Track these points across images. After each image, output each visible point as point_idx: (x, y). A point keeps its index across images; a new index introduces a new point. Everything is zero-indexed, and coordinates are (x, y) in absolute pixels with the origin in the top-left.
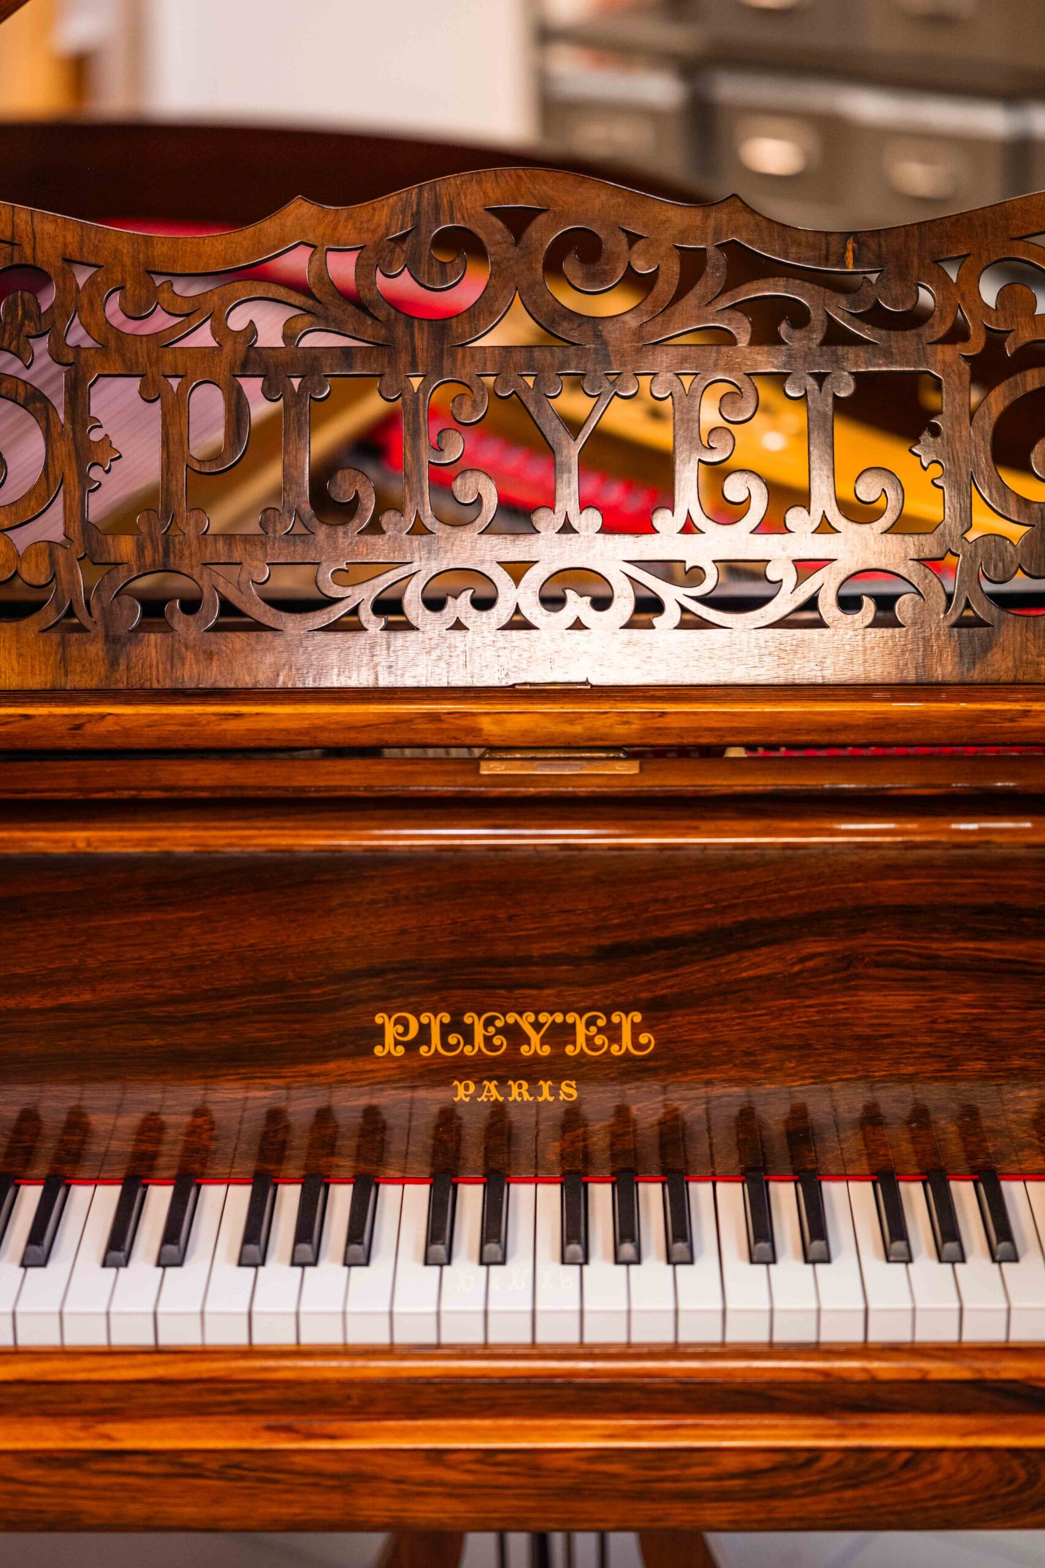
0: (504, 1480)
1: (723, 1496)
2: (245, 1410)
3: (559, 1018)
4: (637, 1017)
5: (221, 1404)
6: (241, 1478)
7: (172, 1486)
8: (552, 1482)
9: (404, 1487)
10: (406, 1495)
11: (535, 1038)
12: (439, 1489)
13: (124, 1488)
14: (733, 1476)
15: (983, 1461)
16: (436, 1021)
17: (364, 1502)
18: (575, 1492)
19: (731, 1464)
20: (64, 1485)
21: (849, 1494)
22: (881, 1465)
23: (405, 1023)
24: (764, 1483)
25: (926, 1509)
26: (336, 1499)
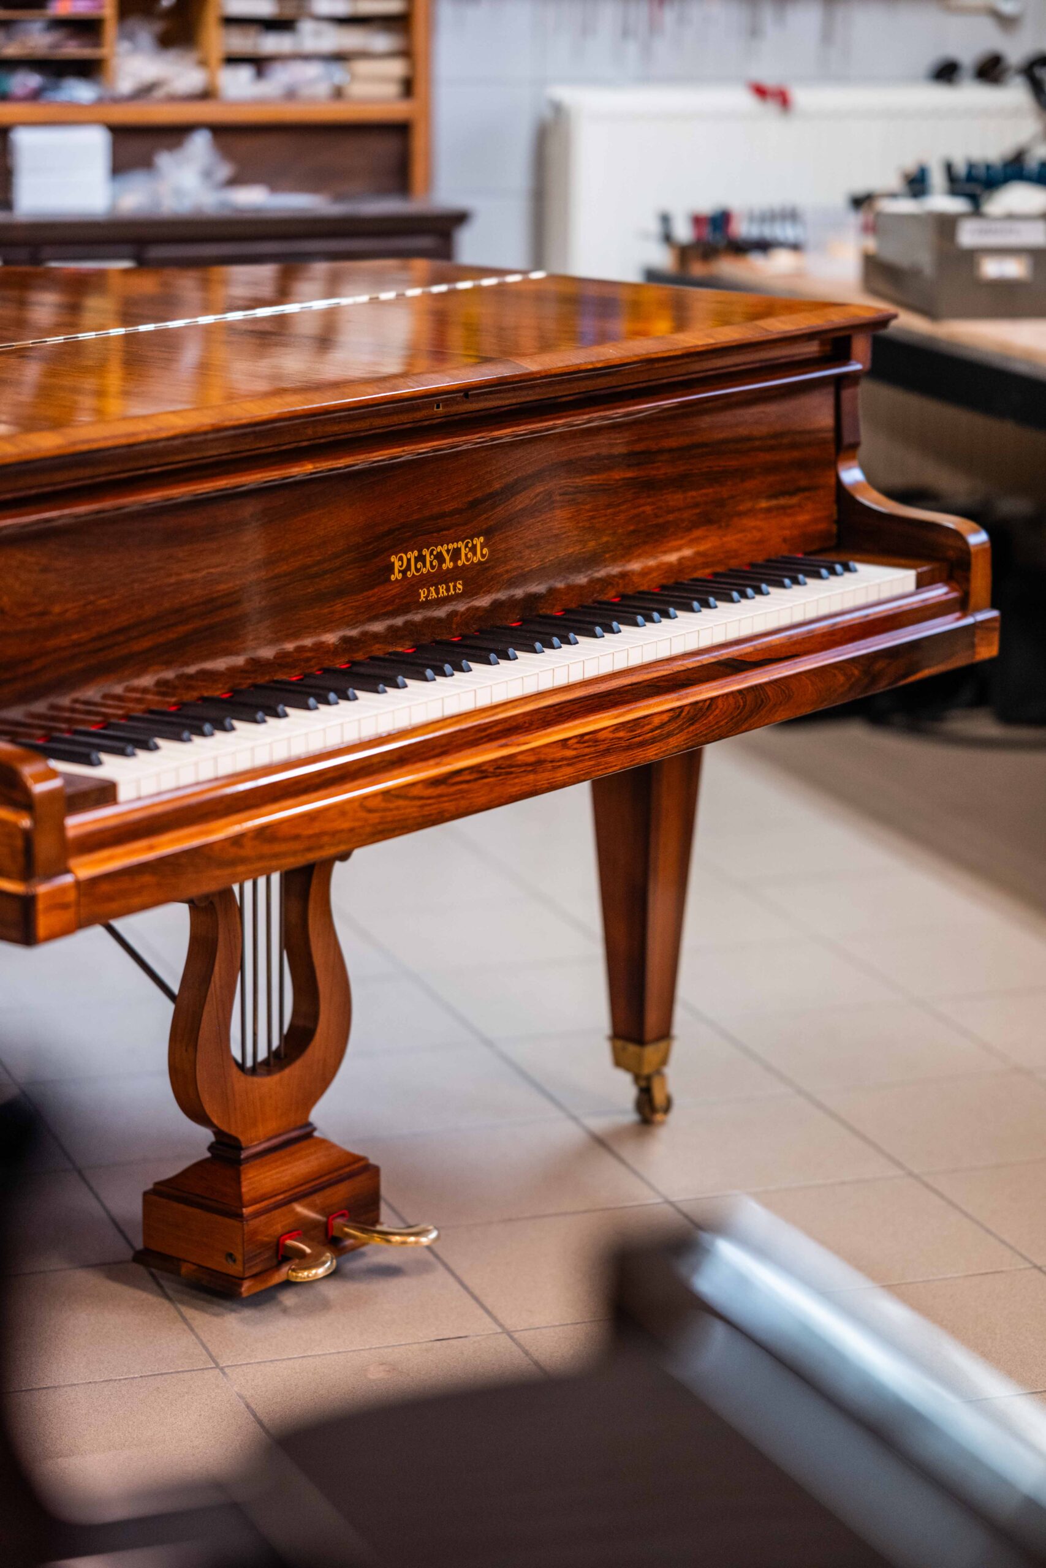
0: (587, 750)
2: (490, 739)
3: (455, 545)
4: (482, 539)
5: (482, 738)
6: (500, 774)
8: (602, 747)
9: (554, 764)
11: (447, 558)
12: (565, 762)
13: (461, 791)
16: (413, 555)
19: (656, 721)
20: (440, 796)
21: (692, 728)
23: (401, 559)
25: (713, 731)
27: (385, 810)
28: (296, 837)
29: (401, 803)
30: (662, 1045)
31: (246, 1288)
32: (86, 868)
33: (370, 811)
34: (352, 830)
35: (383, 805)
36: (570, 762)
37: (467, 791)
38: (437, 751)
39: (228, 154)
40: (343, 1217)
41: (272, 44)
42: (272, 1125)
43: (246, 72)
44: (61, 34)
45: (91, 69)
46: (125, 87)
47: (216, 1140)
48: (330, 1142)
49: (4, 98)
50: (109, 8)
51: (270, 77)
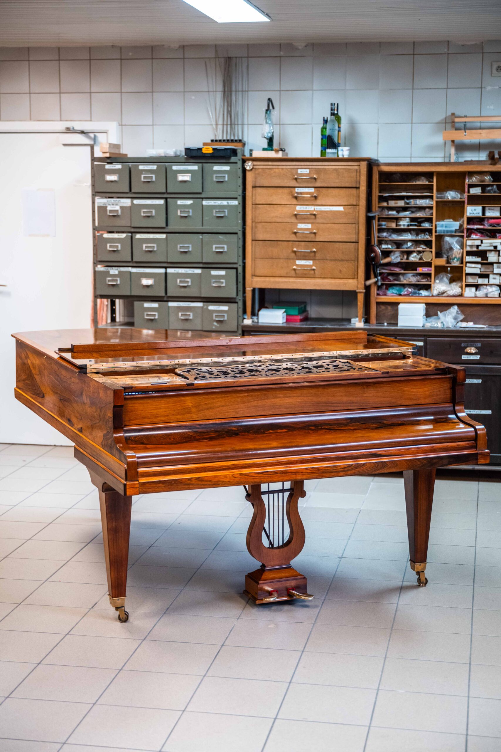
1: (341, 471)
2: (281, 465)
7: (274, 476)
8: (321, 471)
10: (303, 474)
13: (268, 476)
14: (342, 468)
15: (372, 464)
17: (297, 476)
18: (323, 472)
19: (342, 467)
20: (260, 477)
22: (360, 465)
24: (346, 469)
26: (294, 476)
27: (241, 478)
28: (210, 481)
29: (246, 477)
30: (423, 564)
31: (258, 602)
32: (142, 480)
33: (235, 478)
34: (229, 481)
35: (240, 477)
36: (309, 473)
37: (271, 477)
39: (463, 312)
40: (293, 590)
41: (480, 281)
42: (277, 562)
43: (474, 289)
44: (419, 277)
45: (428, 287)
46: (435, 292)
47: (261, 564)
48: (295, 570)
49: (400, 295)
50: (432, 270)
51: (480, 290)
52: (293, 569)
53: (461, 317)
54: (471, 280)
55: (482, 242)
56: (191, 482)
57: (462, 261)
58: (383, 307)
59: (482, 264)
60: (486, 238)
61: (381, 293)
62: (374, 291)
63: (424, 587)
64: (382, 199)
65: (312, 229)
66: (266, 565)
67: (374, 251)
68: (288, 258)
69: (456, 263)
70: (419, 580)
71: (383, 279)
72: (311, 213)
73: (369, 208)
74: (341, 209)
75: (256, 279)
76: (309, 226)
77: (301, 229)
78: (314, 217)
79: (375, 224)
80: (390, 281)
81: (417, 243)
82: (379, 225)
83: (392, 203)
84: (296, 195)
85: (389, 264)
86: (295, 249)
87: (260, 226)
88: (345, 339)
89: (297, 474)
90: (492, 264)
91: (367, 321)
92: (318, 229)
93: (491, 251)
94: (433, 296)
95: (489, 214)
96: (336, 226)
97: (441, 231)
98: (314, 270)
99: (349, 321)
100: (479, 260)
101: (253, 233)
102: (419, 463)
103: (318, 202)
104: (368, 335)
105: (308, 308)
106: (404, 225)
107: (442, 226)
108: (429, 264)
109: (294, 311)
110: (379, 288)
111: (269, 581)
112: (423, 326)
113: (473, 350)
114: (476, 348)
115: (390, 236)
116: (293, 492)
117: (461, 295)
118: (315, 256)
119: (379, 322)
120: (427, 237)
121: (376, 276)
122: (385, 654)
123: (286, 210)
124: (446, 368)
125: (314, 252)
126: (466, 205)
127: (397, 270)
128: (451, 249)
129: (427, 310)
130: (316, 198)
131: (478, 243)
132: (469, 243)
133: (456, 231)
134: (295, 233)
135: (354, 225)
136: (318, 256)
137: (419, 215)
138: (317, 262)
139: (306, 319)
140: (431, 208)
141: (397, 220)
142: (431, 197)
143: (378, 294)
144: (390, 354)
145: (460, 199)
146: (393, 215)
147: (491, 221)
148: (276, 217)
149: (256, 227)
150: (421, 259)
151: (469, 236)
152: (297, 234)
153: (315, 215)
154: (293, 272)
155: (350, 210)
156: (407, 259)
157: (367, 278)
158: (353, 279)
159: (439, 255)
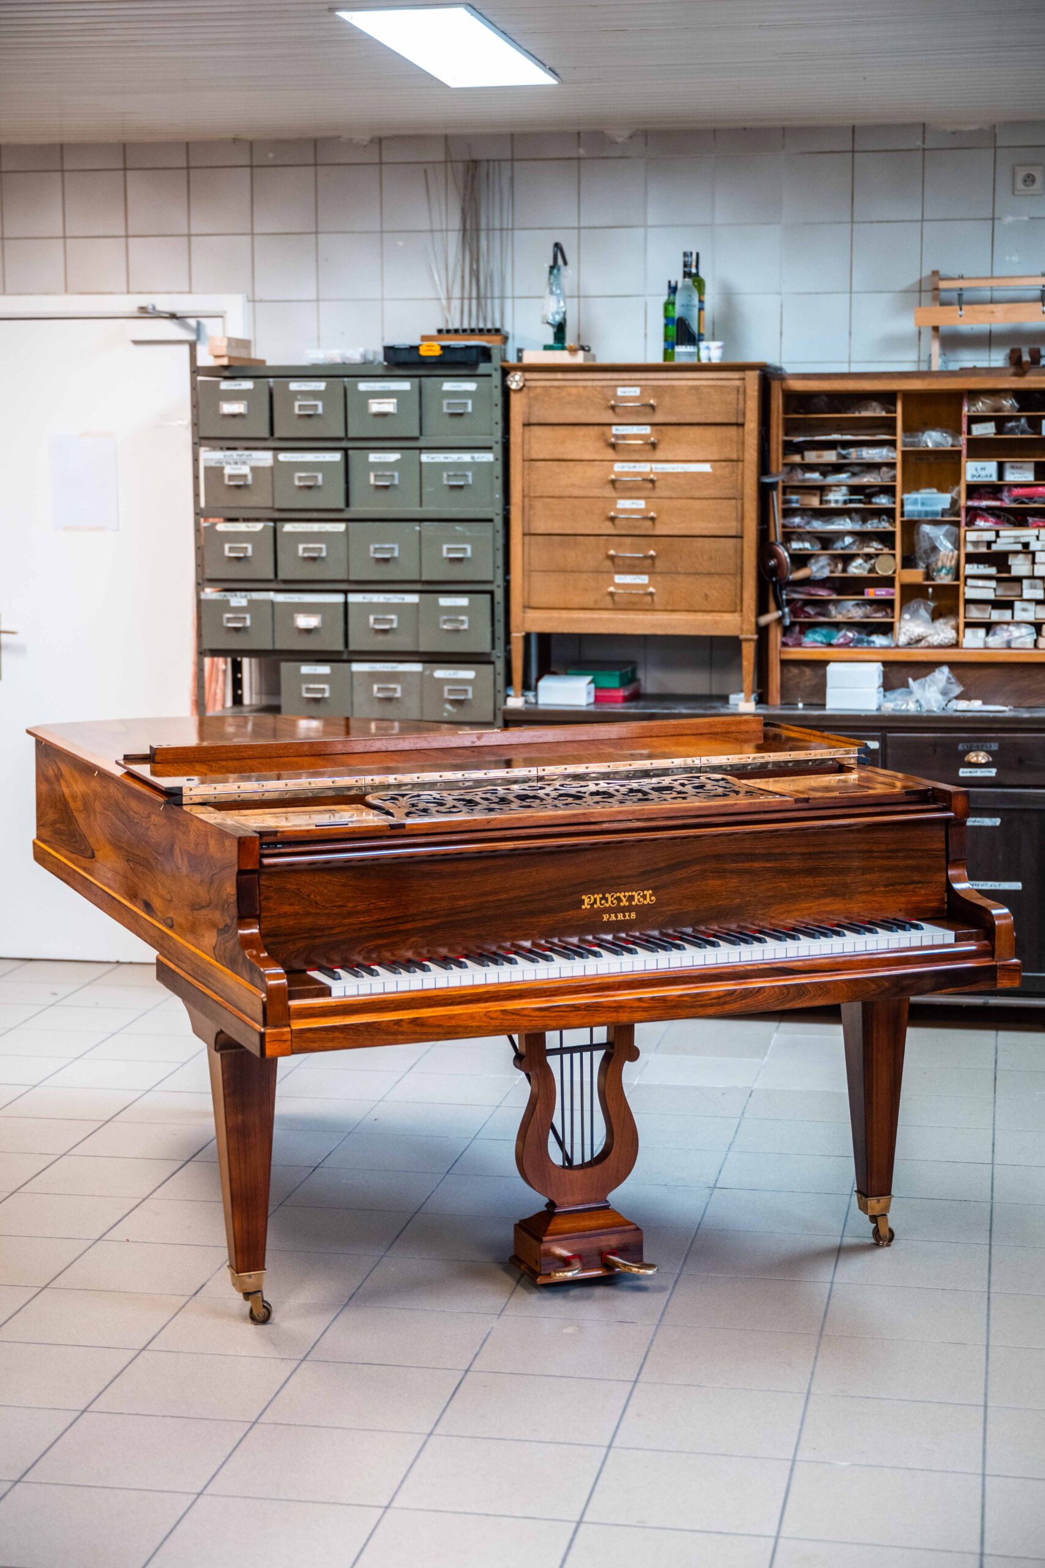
0: (657, 1005)
2: (588, 991)
3: (630, 894)
4: (651, 892)
7: (571, 1015)
8: (669, 1004)
10: (632, 1011)
11: (624, 900)
13: (559, 1016)
14: (715, 998)
15: (777, 990)
16: (598, 897)
17: (621, 1015)
18: (674, 1007)
19: (714, 995)
20: (544, 1017)
22: (751, 992)
23: (589, 898)
24: (722, 1000)
26: (614, 1014)
27: (503, 1019)
28: (439, 1026)
29: (514, 1017)
30: (883, 1199)
31: (540, 1280)
32: (298, 1025)
33: (492, 1019)
34: (479, 1027)
35: (501, 1016)
36: (645, 1009)
37: (565, 1016)
38: (548, 994)
39: (960, 680)
40: (614, 1254)
41: (996, 615)
42: (578, 1197)
43: (982, 632)
44: (868, 609)
45: (886, 629)
46: (903, 639)
47: (548, 1201)
48: (618, 1213)
49: (830, 645)
50: (896, 594)
51: (994, 634)
52: (614, 1211)
53: (957, 690)
54: (975, 614)
55: (998, 536)
56: (400, 1029)
57: (956, 573)
58: (795, 671)
59: (999, 580)
60: (1007, 526)
61: (790, 641)
62: (776, 637)
63: (886, 1249)
64: (790, 448)
65: (647, 510)
66: (556, 1202)
67: (775, 555)
68: (597, 571)
69: (944, 579)
70: (876, 1233)
71: (794, 613)
72: (645, 477)
73: (764, 467)
74: (706, 468)
75: (532, 614)
76: (641, 504)
77: (624, 511)
78: (650, 485)
79: (777, 499)
80: (809, 616)
81: (863, 537)
82: (786, 502)
83: (811, 457)
84: (613, 440)
85: (807, 582)
86: (612, 552)
87: (538, 504)
88: (717, 733)
89: (621, 1010)
90: (1019, 580)
91: (762, 699)
92: (658, 511)
93: (1017, 553)
94: (897, 647)
95: (1011, 477)
96: (697, 504)
97: (912, 513)
98: (651, 594)
99: (725, 699)
100: (992, 571)
101: (526, 520)
102: (874, 987)
103: (659, 455)
104: (766, 725)
105: (640, 674)
106: (837, 502)
107: (915, 502)
108: (889, 582)
109: (612, 681)
110: (786, 631)
111: (563, 1236)
112: (878, 709)
113: (982, 758)
114: (989, 753)
115: (808, 523)
116: (611, 1051)
117: (956, 645)
118: (653, 564)
119: (787, 700)
120: (884, 526)
121: (779, 607)
122: (807, 1386)
123: (594, 473)
124: (929, 790)
125: (652, 557)
126: (964, 459)
127: (823, 594)
128: (934, 549)
129: (885, 676)
130: (654, 445)
131: (990, 536)
132: (972, 536)
133: (944, 512)
134: (612, 519)
135: (733, 502)
136: (660, 565)
137: (867, 479)
138: (659, 578)
139: (636, 696)
140: (892, 465)
141: (822, 490)
142: (892, 444)
143: (784, 644)
144: (810, 763)
145: (952, 446)
146: (815, 480)
147: (1017, 491)
148: (573, 485)
149: (531, 507)
150: (872, 570)
151: (970, 523)
152: (617, 522)
153: (652, 481)
154: (609, 598)
155: (725, 470)
156: (844, 570)
157: (762, 609)
158: (734, 612)
159: (909, 562)
